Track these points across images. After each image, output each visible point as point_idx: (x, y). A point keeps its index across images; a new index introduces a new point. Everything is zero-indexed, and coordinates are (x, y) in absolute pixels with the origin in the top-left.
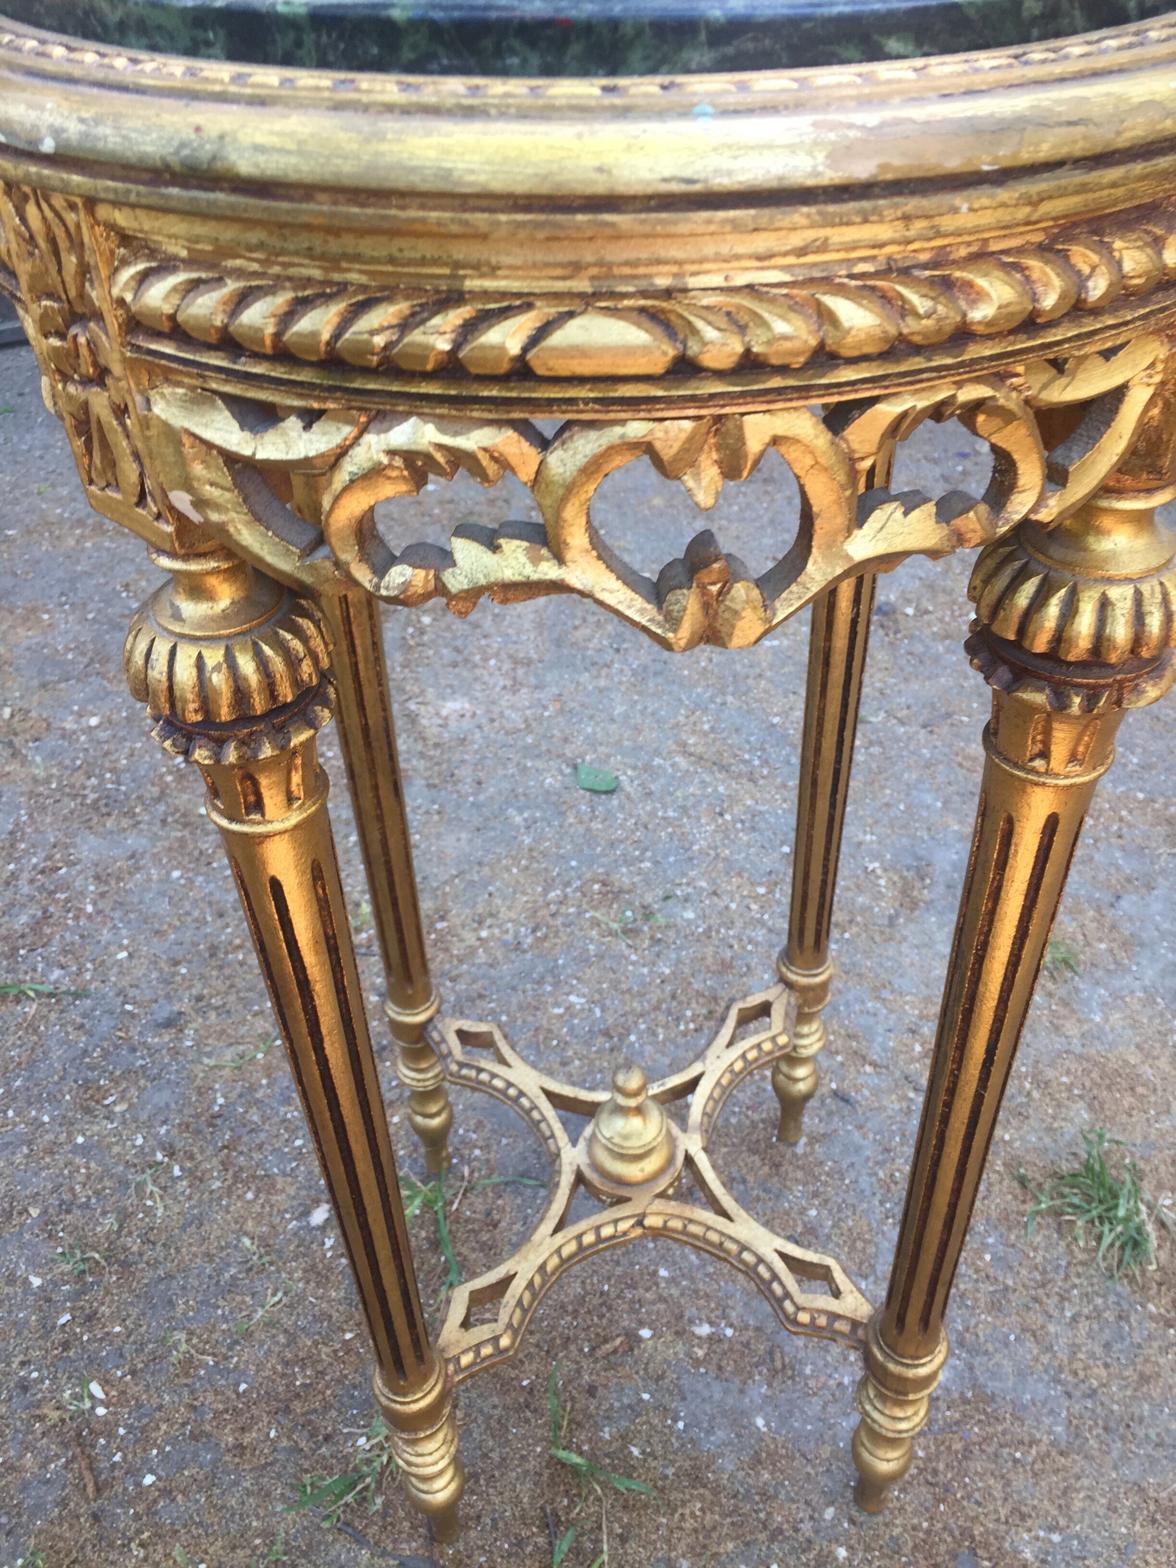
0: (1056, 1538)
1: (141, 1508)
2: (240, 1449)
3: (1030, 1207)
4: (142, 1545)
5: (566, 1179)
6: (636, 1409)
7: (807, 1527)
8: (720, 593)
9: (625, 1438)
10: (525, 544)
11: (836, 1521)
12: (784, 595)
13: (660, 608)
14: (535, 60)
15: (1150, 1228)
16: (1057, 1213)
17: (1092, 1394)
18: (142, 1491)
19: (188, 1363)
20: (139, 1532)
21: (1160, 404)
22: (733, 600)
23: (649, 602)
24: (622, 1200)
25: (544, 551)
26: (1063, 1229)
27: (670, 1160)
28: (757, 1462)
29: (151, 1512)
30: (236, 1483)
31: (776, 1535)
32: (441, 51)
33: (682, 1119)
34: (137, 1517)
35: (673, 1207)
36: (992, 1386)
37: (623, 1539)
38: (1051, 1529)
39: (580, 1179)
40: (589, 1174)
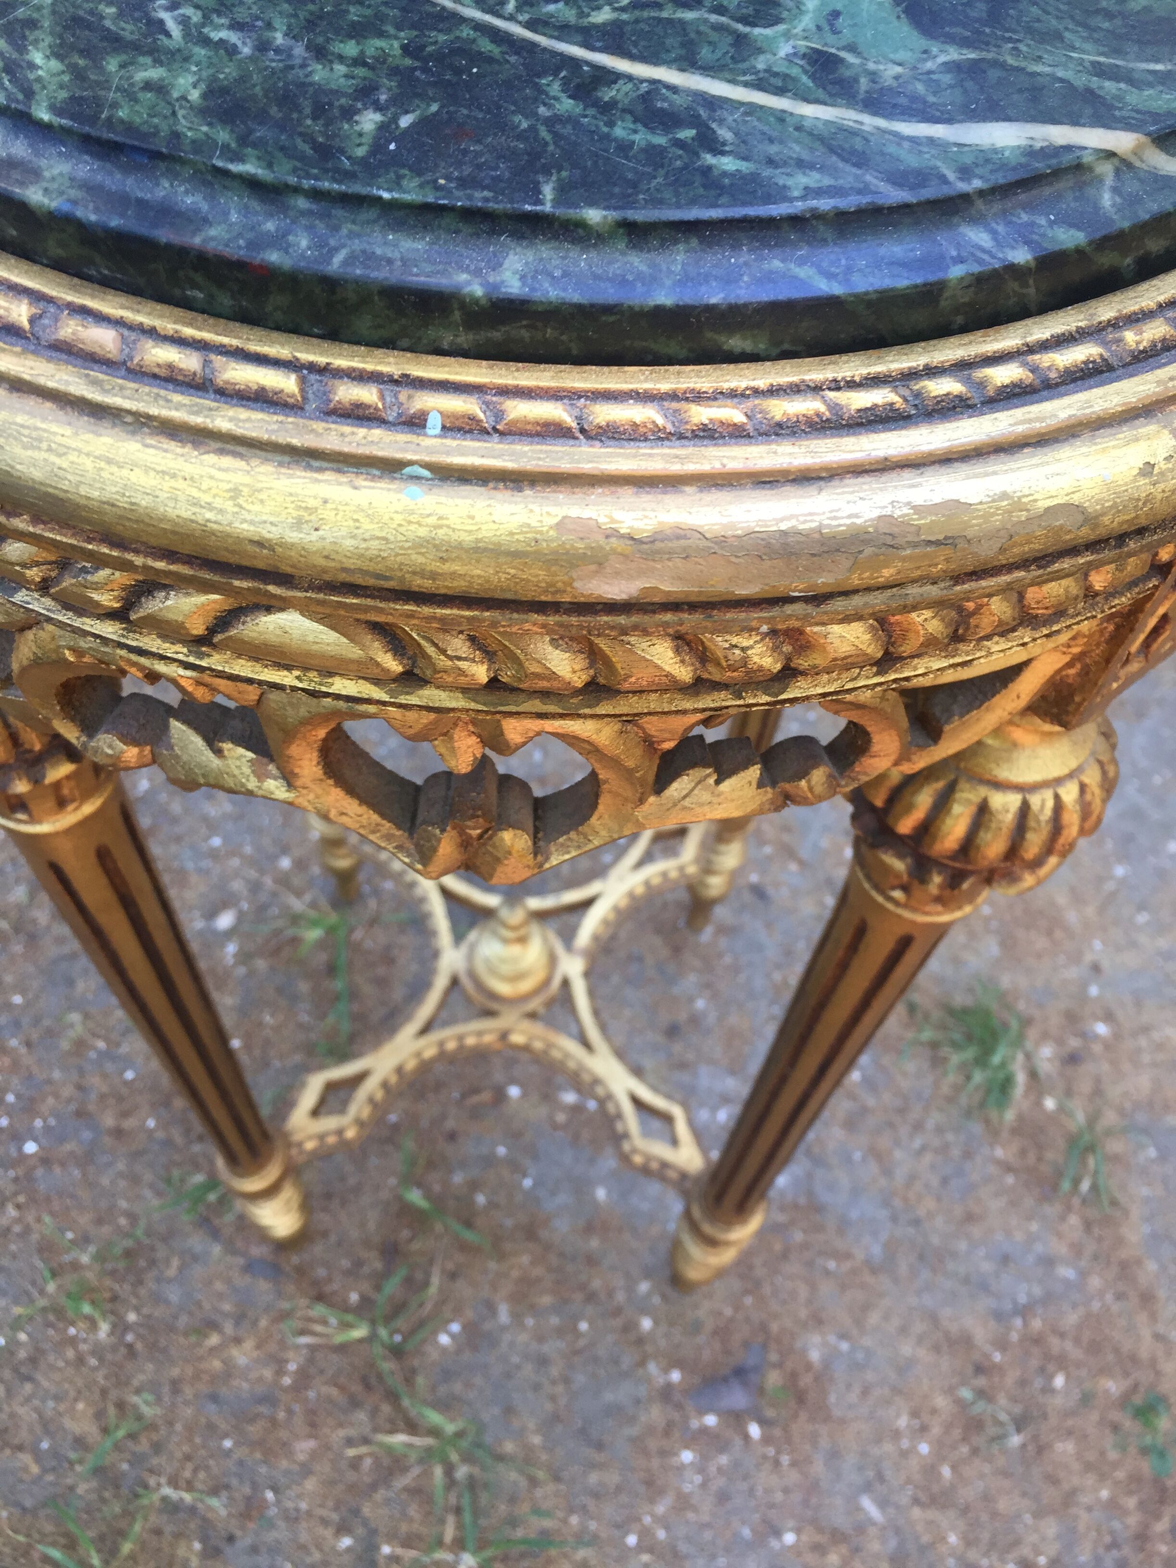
0: (845, 1346)
1: (21, 1172)
2: (118, 1133)
3: (910, 1035)
4: (18, 1207)
5: (441, 983)
6: (490, 1161)
7: (620, 1297)
8: (480, 837)
9: (474, 1186)
10: (250, 755)
11: (649, 1295)
12: (561, 840)
13: (411, 834)
14: (225, 301)
15: (1021, 1078)
16: (934, 1045)
17: (916, 1222)
18: (23, 1158)
19: (80, 1045)
20: (16, 1194)
21: (1078, 666)
22: (494, 846)
23: (399, 827)
24: (489, 1013)
25: (271, 767)
26: (937, 1062)
27: (547, 982)
28: (589, 1229)
29: (29, 1176)
30: (110, 1164)
31: (591, 1297)
32: (98, 259)
33: (568, 936)
34: (16, 1180)
35: (537, 1029)
36: (825, 1197)
37: (453, 1276)
38: (843, 1336)
39: (455, 982)
40: (466, 982)
